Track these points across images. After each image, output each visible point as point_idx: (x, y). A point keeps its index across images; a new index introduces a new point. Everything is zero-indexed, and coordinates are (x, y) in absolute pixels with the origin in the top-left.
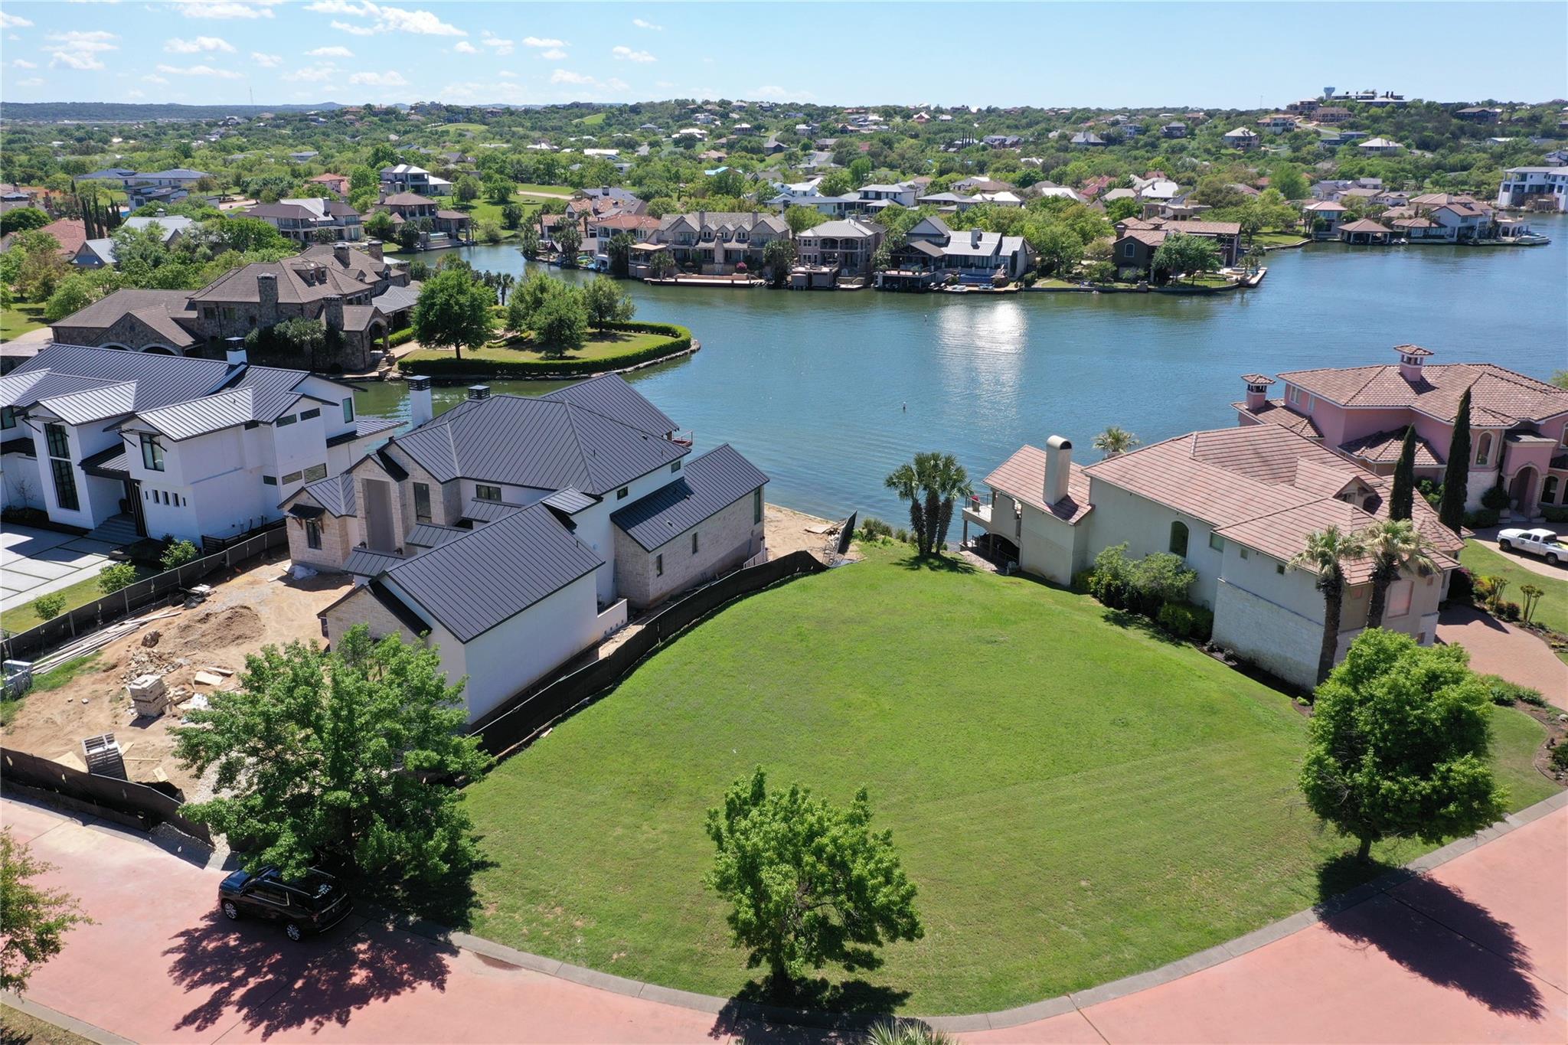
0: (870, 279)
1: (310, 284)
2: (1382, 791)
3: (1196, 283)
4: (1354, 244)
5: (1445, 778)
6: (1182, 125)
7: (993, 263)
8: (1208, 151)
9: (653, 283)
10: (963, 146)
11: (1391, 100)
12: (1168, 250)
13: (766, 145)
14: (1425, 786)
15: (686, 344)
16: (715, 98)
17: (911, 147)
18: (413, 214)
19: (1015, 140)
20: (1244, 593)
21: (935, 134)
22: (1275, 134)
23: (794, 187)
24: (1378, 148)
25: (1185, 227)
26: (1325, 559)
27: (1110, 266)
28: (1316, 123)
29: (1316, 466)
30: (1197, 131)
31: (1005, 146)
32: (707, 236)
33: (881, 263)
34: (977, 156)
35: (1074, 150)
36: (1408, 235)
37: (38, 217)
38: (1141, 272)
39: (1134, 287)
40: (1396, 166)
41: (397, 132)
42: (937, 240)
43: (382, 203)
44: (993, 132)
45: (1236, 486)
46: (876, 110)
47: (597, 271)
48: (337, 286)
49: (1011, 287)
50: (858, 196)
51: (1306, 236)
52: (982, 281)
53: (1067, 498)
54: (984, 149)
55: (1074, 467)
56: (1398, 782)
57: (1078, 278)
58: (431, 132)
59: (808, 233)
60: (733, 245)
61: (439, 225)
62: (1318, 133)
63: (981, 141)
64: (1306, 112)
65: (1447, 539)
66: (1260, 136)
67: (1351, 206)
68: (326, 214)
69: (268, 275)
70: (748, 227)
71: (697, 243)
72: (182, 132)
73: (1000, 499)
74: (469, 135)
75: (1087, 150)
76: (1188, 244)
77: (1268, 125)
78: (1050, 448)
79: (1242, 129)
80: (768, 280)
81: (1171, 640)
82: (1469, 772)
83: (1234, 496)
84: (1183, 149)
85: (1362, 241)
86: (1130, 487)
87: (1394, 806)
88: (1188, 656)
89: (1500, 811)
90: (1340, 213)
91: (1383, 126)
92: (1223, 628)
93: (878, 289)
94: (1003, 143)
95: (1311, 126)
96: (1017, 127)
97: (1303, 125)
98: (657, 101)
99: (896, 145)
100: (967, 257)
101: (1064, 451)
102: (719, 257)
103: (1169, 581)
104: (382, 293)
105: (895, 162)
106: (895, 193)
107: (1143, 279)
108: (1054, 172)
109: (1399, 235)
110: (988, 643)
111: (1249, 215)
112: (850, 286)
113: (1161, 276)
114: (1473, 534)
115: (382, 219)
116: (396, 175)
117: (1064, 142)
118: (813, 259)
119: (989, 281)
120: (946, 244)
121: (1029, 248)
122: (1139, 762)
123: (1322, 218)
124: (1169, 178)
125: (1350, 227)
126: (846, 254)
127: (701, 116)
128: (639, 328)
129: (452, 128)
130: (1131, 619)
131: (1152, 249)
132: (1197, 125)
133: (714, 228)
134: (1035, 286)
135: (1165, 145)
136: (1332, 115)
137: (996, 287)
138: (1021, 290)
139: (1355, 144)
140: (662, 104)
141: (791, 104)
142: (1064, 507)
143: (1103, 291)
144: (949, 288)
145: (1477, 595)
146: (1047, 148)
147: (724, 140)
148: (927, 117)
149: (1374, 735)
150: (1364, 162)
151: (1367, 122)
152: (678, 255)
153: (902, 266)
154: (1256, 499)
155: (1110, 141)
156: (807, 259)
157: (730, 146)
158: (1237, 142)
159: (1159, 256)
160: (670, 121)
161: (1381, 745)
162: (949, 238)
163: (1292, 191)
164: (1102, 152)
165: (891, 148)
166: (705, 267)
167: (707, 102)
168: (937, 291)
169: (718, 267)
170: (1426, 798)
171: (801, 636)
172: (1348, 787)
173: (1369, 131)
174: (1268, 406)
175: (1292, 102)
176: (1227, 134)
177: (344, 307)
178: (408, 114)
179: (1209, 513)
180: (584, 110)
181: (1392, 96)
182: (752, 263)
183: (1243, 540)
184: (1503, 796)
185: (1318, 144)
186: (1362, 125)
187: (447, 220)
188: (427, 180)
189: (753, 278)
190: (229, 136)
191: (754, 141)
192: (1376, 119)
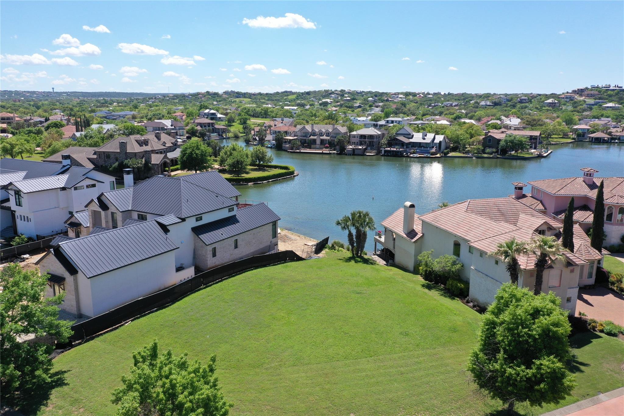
0: (379, 153)
1: (141, 146)
2: (507, 374)
3: (518, 155)
4: (595, 142)
5: (539, 368)
6: (526, 98)
7: (431, 145)
8: (537, 108)
9: (291, 152)
10: (435, 106)
11: (617, 88)
12: (506, 141)
13: (355, 105)
14: (530, 372)
15: (292, 173)
16: (339, 89)
17: (414, 106)
18: (205, 126)
19: (456, 104)
20: (482, 274)
21: (424, 102)
22: (566, 102)
23: (359, 119)
24: (611, 107)
25: (517, 133)
26: (506, 254)
27: (481, 147)
28: (584, 97)
29: (528, 217)
30: (533, 101)
31: (452, 106)
32: (314, 134)
33: (384, 145)
34: (440, 110)
35: (481, 107)
36: (619, 139)
37: (61, 124)
38: (494, 150)
39: (491, 156)
40: (618, 114)
41: (217, 101)
42: (408, 136)
43: (194, 122)
44: (448, 101)
45: (482, 224)
46: (402, 93)
47: (271, 148)
48: (152, 147)
49: (438, 155)
50: (385, 122)
51: (573, 139)
52: (425, 153)
53: (413, 230)
54: (443, 107)
55: (416, 216)
56: (515, 370)
57: (468, 152)
58: (229, 101)
59: (354, 133)
60: (324, 137)
61: (214, 130)
62: (585, 101)
63: (443, 104)
64: (580, 93)
65: (593, 254)
66: (559, 102)
67: (594, 127)
68: (172, 126)
69: (123, 141)
70: (330, 130)
71: (310, 137)
72: (139, 101)
73: (388, 232)
74: (244, 102)
75: (486, 107)
76: (515, 138)
77: (563, 98)
78: (405, 207)
79: (552, 99)
80: (337, 151)
81: (450, 297)
82: (552, 365)
83: (481, 228)
84: (526, 107)
85: (598, 141)
86: (436, 224)
87: (513, 383)
88: (457, 304)
89: (569, 390)
90: (588, 129)
91: (613, 98)
92: (474, 291)
93: (382, 155)
94: (451, 105)
95: (582, 98)
96: (459, 100)
97: (577, 98)
98: (317, 90)
99: (408, 106)
100: (420, 143)
101: (411, 209)
102: (318, 142)
103: (449, 268)
104: (173, 151)
105: (406, 112)
106: (399, 121)
107: (495, 153)
108: (469, 115)
109: (615, 139)
110: (357, 293)
111: (547, 129)
112: (370, 154)
113: (504, 152)
114: (609, 253)
115: (193, 128)
116: (205, 113)
117: (476, 105)
118: (356, 143)
119: (428, 153)
120: (412, 138)
121: (447, 140)
122: (406, 354)
123: (580, 131)
124: (518, 118)
125: (592, 135)
126: (370, 142)
127: (333, 96)
128: (276, 167)
129: (237, 100)
130: (435, 286)
131: (499, 140)
132: (533, 98)
133: (317, 130)
134: (449, 155)
135: (519, 106)
136: (591, 94)
137: (431, 155)
138: (442, 157)
139: (601, 105)
140: (319, 91)
141: (369, 92)
142: (412, 234)
143: (478, 158)
144: (411, 155)
145: (610, 282)
146: (469, 107)
147: (339, 104)
148: (422, 96)
149: (504, 342)
150: (604, 112)
151: (606, 97)
152: (302, 141)
153: (393, 147)
154: (491, 229)
155: (496, 104)
156: (354, 143)
157: (341, 106)
158: (550, 104)
159: (502, 143)
160: (321, 97)
161: (507, 348)
162: (413, 136)
163: (569, 122)
164: (492, 108)
165: (405, 106)
166: (312, 146)
167: (336, 91)
168: (406, 157)
169: (318, 146)
170: (529, 379)
171: (270, 286)
172: (491, 371)
173: (607, 101)
174: (524, 196)
175: (574, 89)
176: (545, 102)
177: (152, 155)
178: (222, 95)
179: (468, 236)
180: (288, 94)
181: (618, 87)
182: (331, 145)
183: (482, 249)
184: (571, 381)
185: (585, 105)
186: (604, 98)
187: (219, 129)
188: (217, 115)
189: (331, 151)
190: (155, 102)
191: (350, 104)
192: (610, 96)
